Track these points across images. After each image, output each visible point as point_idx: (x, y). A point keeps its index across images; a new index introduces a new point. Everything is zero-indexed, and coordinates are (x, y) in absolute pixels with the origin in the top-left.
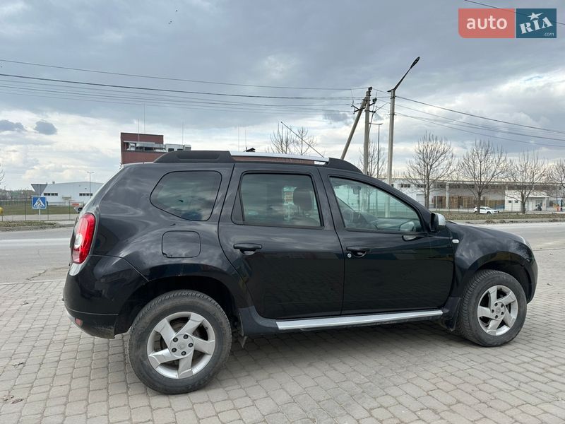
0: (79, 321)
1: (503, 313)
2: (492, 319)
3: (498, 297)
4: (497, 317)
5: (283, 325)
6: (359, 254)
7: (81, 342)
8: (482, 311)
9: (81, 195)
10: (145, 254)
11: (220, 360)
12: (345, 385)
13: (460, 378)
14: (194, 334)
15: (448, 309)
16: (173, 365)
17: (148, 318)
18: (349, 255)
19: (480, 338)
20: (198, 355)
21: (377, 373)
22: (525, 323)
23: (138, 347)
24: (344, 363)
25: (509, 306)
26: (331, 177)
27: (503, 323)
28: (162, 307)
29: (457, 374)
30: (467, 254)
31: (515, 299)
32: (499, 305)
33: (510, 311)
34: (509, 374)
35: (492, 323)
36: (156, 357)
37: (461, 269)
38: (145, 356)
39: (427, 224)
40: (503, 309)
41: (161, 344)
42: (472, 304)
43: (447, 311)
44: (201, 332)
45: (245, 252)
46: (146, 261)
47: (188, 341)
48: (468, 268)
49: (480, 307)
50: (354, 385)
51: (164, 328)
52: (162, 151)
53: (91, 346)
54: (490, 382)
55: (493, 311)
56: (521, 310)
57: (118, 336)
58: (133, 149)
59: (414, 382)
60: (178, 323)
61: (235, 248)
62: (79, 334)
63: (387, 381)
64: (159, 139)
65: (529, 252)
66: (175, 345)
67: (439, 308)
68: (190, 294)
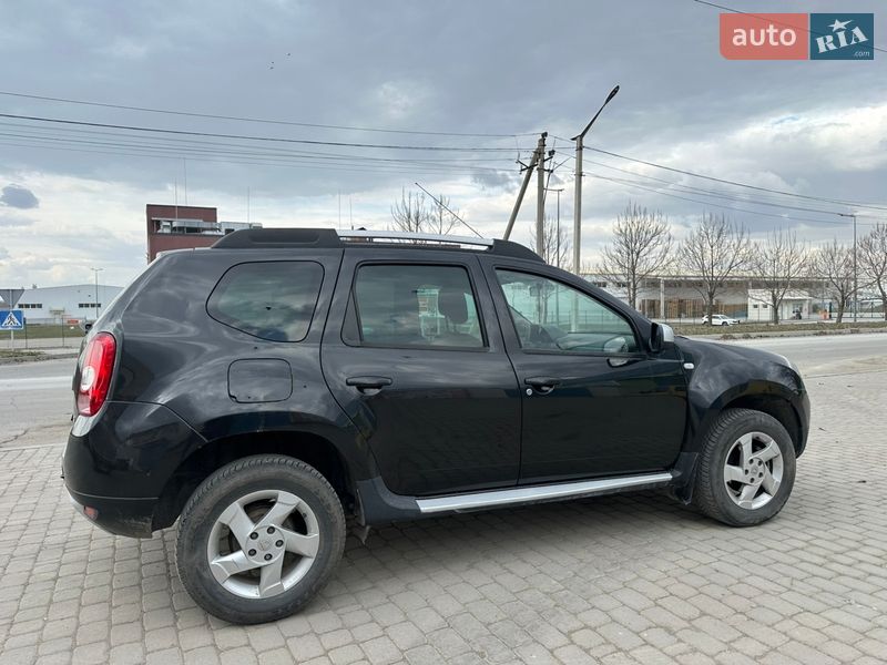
0: (91, 511)
1: (761, 475)
2: (745, 484)
3: (754, 450)
4: (752, 480)
5: (428, 506)
6: (544, 388)
7: (93, 546)
8: (731, 473)
9: (81, 306)
10: (198, 398)
11: (329, 565)
12: (527, 596)
13: (703, 576)
14: (284, 525)
15: (679, 469)
16: (252, 577)
17: (208, 502)
18: (529, 392)
19: (728, 513)
20: (292, 560)
21: (576, 574)
22: (794, 488)
23: (193, 549)
24: (525, 562)
25: (770, 463)
26: (497, 269)
27: (762, 490)
28: (231, 483)
29: (697, 570)
30: (707, 386)
31: (779, 451)
32: (756, 462)
33: (771, 472)
34: (775, 567)
35: (745, 491)
36: (221, 565)
37: (697, 409)
38: (205, 564)
39: (646, 341)
40: (760, 469)
41: (229, 543)
42: (716, 462)
43: (679, 474)
44: (296, 522)
45: (366, 390)
46: (200, 408)
47: (275, 537)
48: (708, 407)
49: (727, 467)
50: (542, 595)
51: (235, 517)
52: (215, 233)
53: (111, 551)
54: (749, 580)
55: (747, 472)
56: (788, 468)
57: (157, 534)
58: (167, 231)
59: (634, 586)
60: (257, 509)
61: (348, 384)
62: (88, 532)
63: (592, 586)
64: (210, 214)
65: (797, 380)
66: (253, 544)
67: (666, 469)
68: (277, 460)
